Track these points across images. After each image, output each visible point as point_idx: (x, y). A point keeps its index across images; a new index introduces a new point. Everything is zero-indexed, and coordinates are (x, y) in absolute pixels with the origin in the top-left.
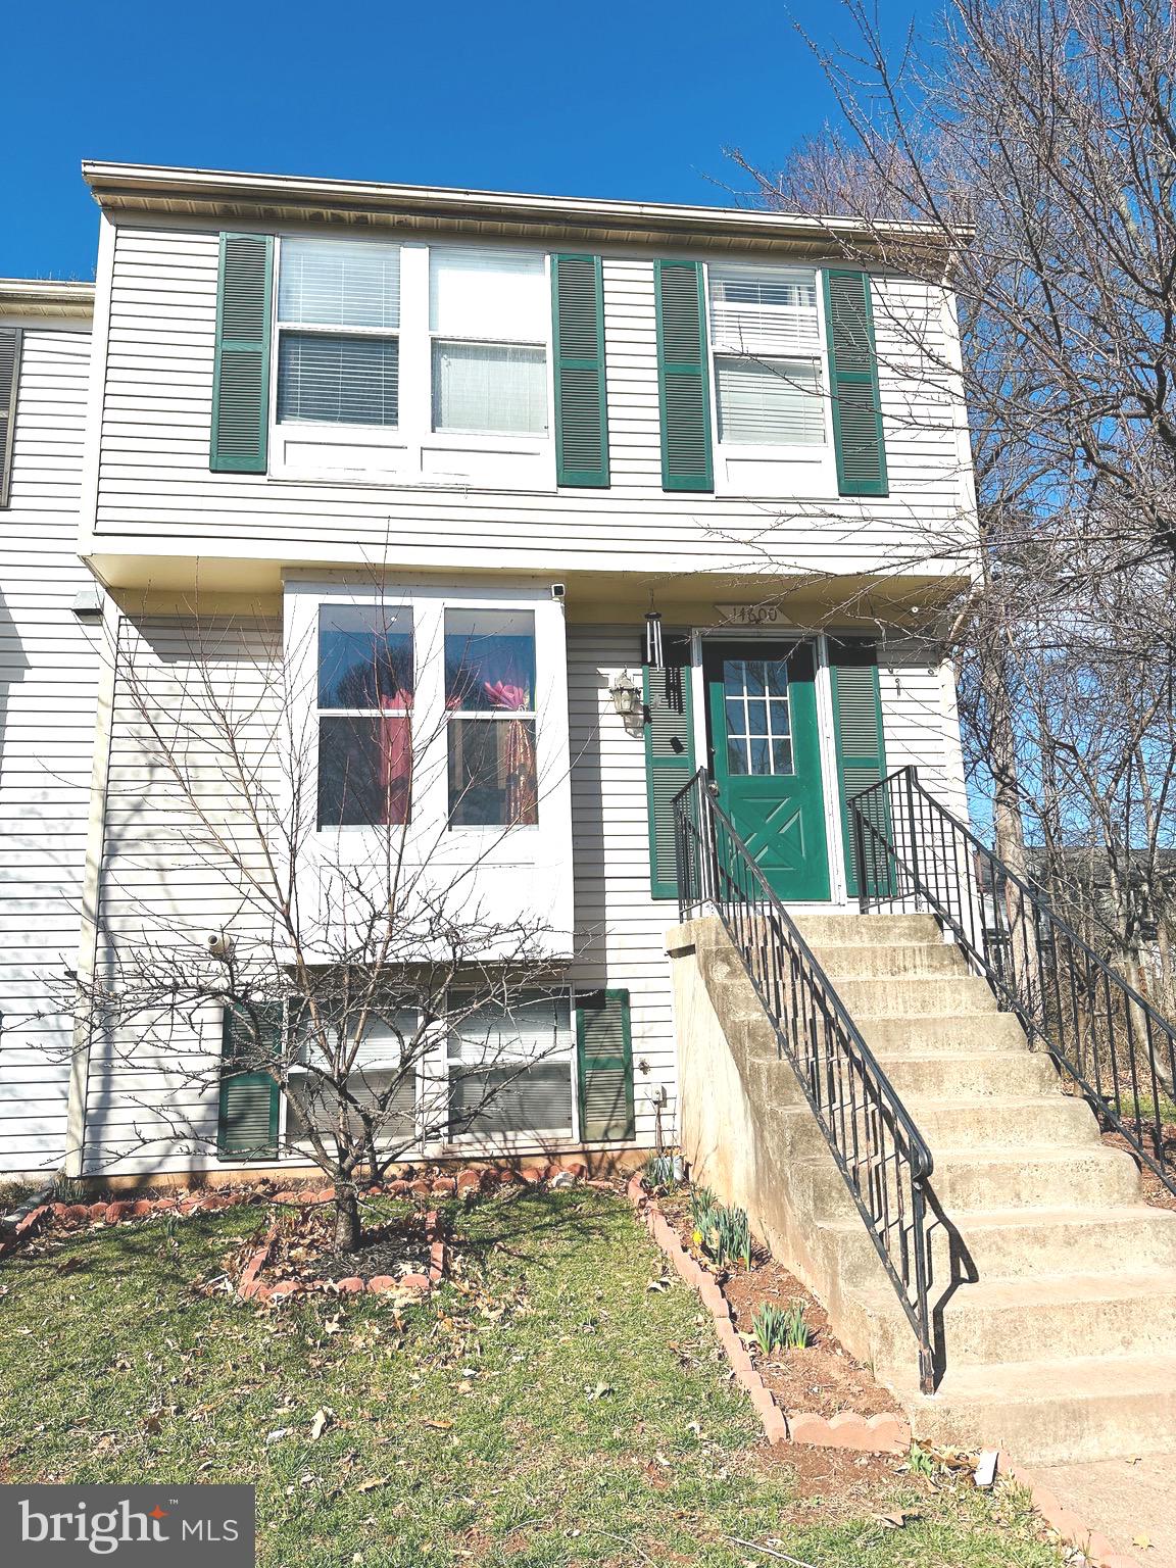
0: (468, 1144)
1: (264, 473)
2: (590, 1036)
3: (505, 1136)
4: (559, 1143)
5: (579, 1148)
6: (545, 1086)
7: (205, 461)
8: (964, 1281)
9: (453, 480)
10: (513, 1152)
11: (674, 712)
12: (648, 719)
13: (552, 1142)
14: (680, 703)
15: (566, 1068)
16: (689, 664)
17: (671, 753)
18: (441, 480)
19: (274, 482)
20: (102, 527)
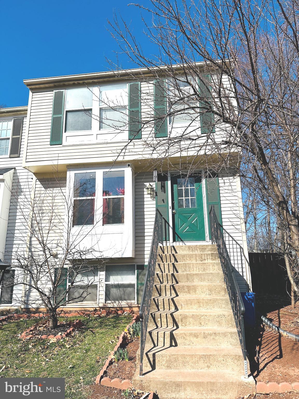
0: (110, 304)
1: (61, 144)
2: (140, 277)
3: (119, 302)
4: (132, 304)
5: (137, 305)
6: (130, 289)
7: (49, 143)
8: (173, 346)
9: (103, 141)
10: (120, 306)
11: (163, 193)
12: (156, 195)
13: (130, 304)
14: (165, 190)
15: (134, 285)
16: (167, 180)
17: (162, 203)
18: (101, 142)
19: (64, 146)
20: (27, 160)
